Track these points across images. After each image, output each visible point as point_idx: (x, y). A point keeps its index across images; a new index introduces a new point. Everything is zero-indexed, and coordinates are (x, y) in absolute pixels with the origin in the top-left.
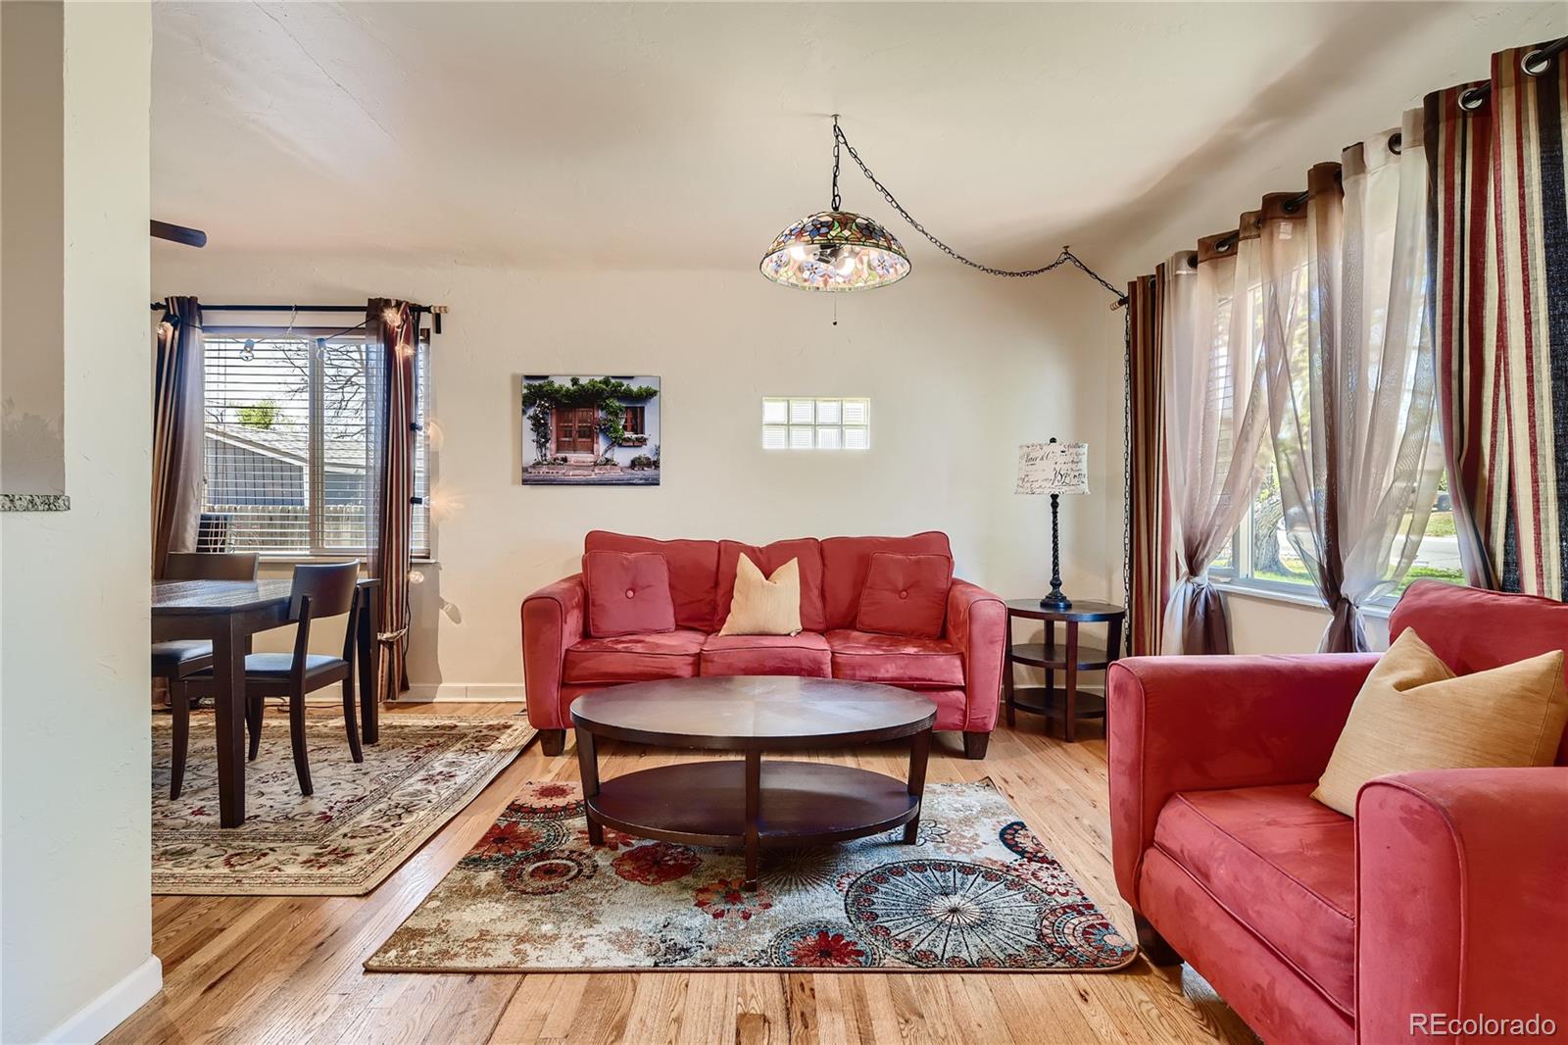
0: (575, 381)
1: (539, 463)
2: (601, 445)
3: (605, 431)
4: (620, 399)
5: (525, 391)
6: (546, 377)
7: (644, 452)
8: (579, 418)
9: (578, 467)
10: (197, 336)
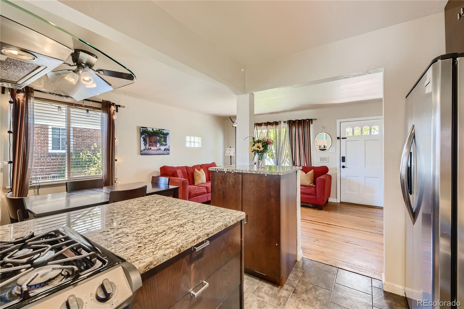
0: (153, 129)
1: (145, 149)
2: (158, 145)
3: (159, 142)
4: (162, 134)
5: (141, 131)
6: (146, 128)
7: (167, 147)
8: (154, 138)
9: (153, 150)
10: (33, 101)
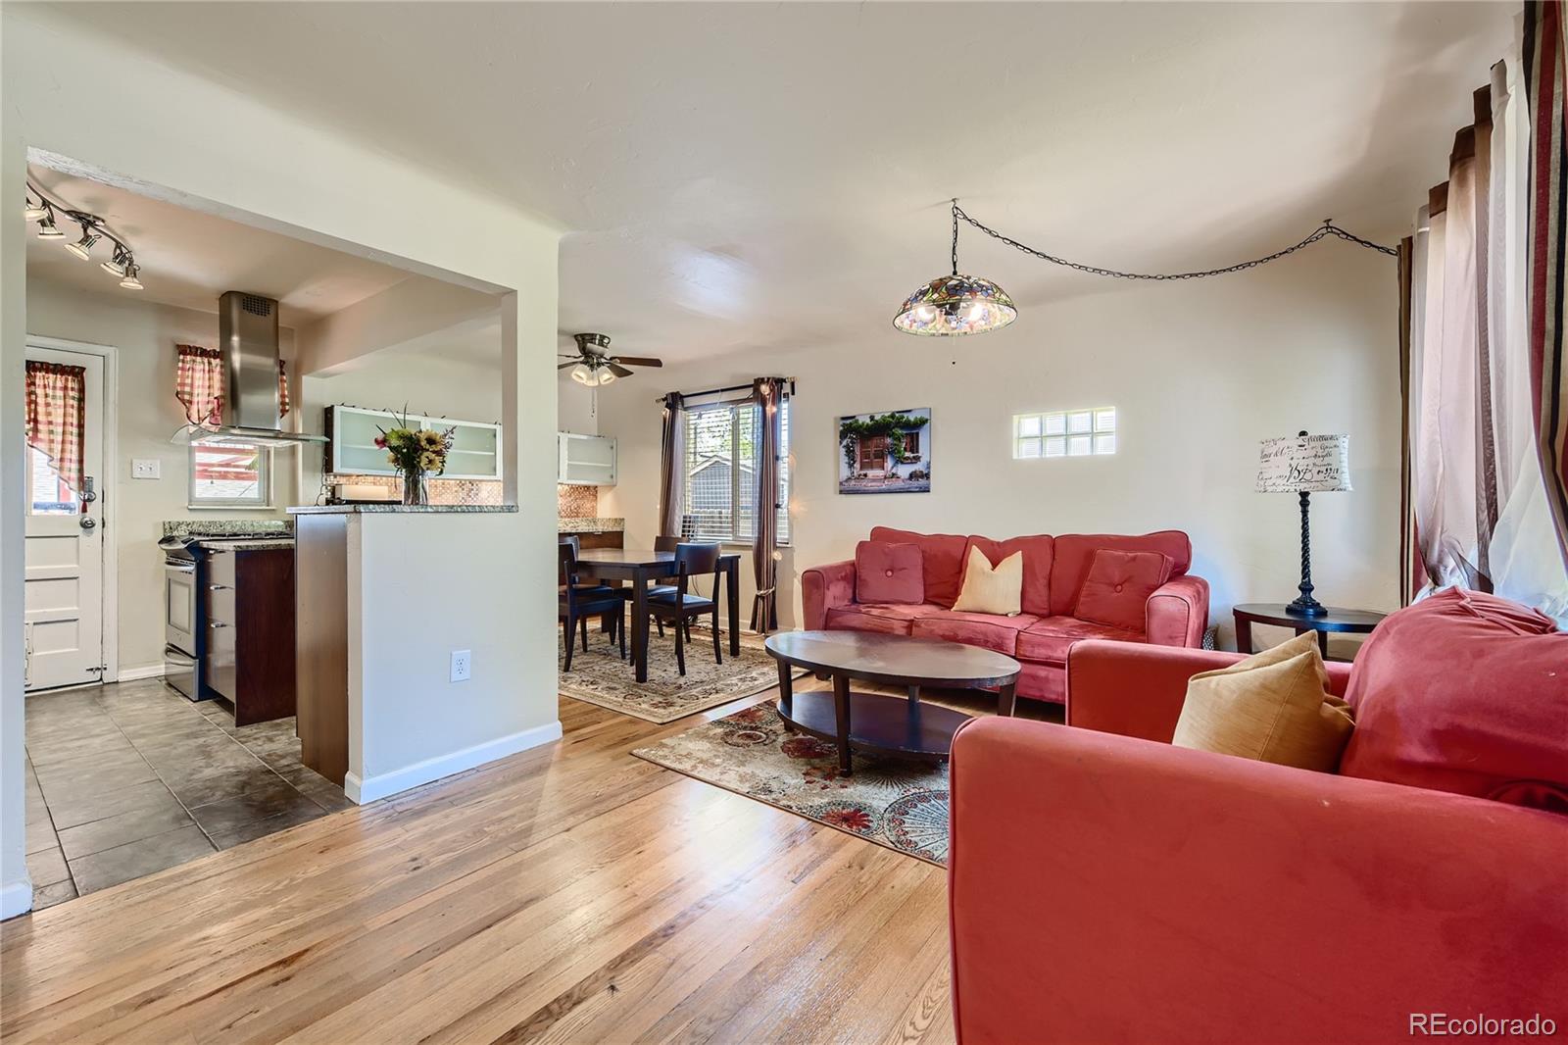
0: (872, 418)
1: (850, 478)
2: (889, 463)
3: (891, 453)
4: (902, 428)
5: (841, 428)
6: (854, 417)
7: (919, 467)
8: (873, 446)
9: (874, 480)
10: (680, 413)
